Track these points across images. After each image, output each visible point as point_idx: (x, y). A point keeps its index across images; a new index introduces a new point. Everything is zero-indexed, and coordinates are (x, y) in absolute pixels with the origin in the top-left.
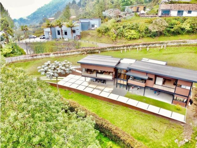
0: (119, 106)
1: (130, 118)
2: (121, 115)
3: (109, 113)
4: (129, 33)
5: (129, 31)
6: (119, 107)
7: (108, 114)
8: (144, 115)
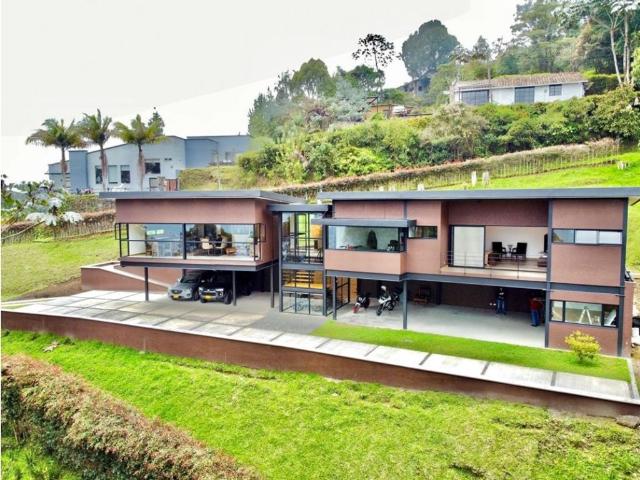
0: (278, 376)
1: (327, 424)
2: (282, 417)
3: (218, 416)
4: (354, 157)
5: (352, 151)
6: (273, 378)
7: (213, 420)
8: (403, 398)
